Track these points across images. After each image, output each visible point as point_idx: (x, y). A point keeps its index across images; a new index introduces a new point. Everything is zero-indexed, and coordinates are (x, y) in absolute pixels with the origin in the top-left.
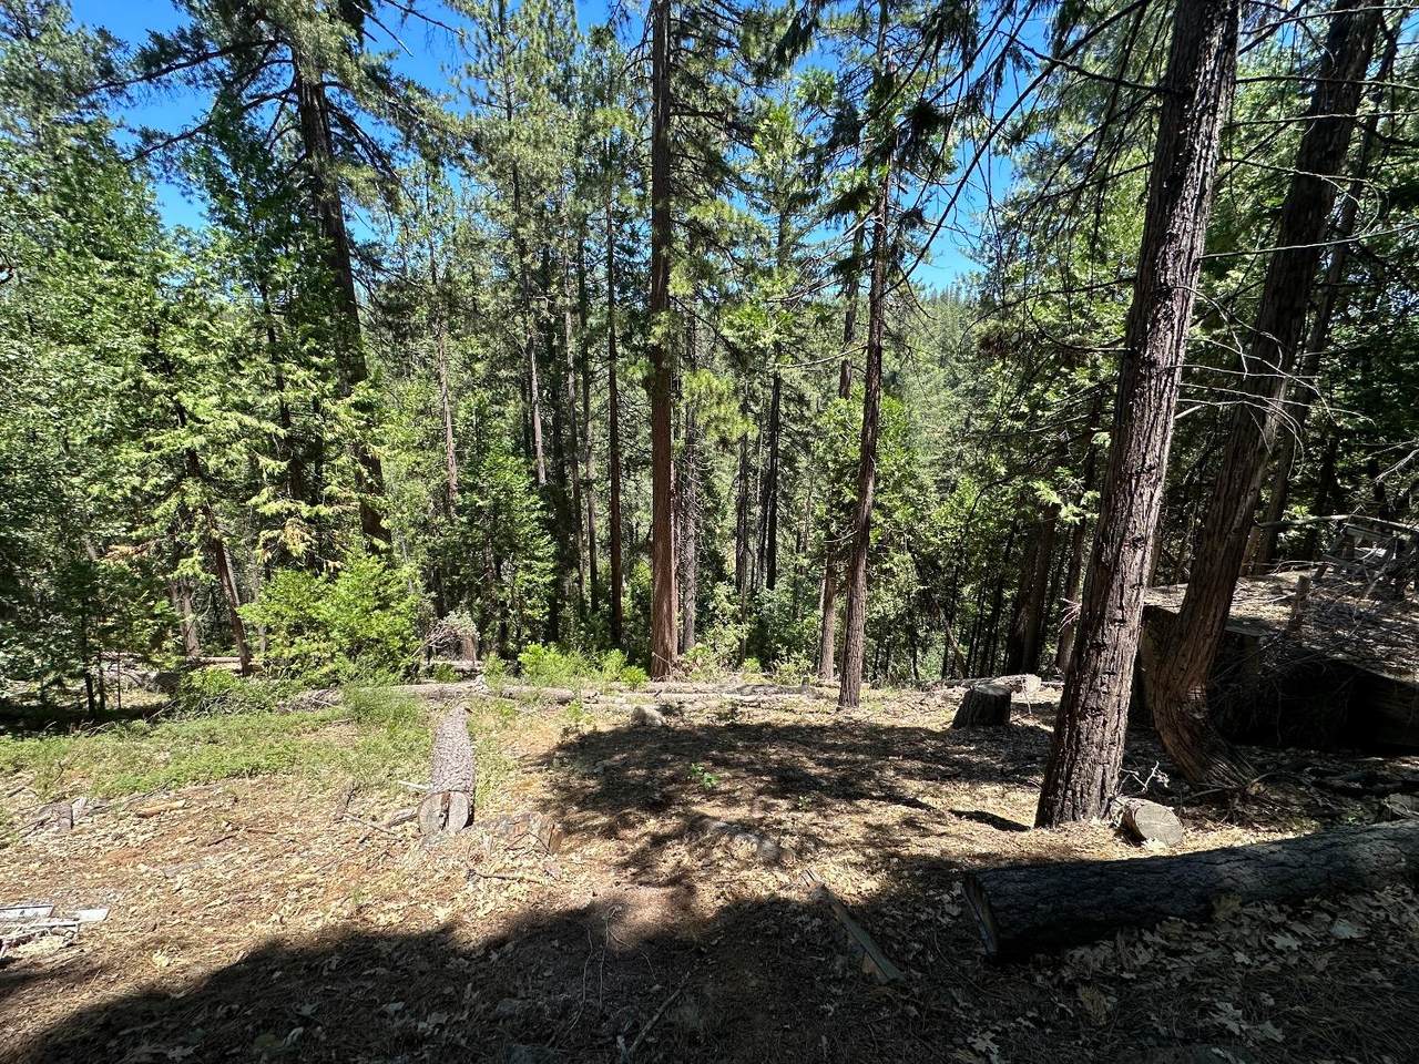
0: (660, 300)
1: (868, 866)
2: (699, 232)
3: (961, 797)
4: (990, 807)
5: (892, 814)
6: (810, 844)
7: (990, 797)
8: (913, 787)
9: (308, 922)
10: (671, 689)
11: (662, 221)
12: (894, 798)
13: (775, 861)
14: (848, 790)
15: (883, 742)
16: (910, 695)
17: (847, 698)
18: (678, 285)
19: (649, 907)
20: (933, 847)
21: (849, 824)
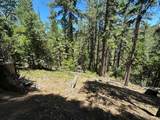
0: (105, 30)
1: (119, 111)
2: (112, 21)
3: (142, 105)
4: (148, 109)
5: (127, 104)
6: (111, 104)
7: (148, 107)
8: (133, 101)
9: (55, 93)
10: (102, 78)
11: (106, 20)
12: (129, 101)
13: (105, 104)
14: (121, 98)
15: (130, 92)
16: (138, 87)
17: (126, 84)
18: (107, 28)
19: (86, 104)
20: (132, 112)
21: (119, 103)
